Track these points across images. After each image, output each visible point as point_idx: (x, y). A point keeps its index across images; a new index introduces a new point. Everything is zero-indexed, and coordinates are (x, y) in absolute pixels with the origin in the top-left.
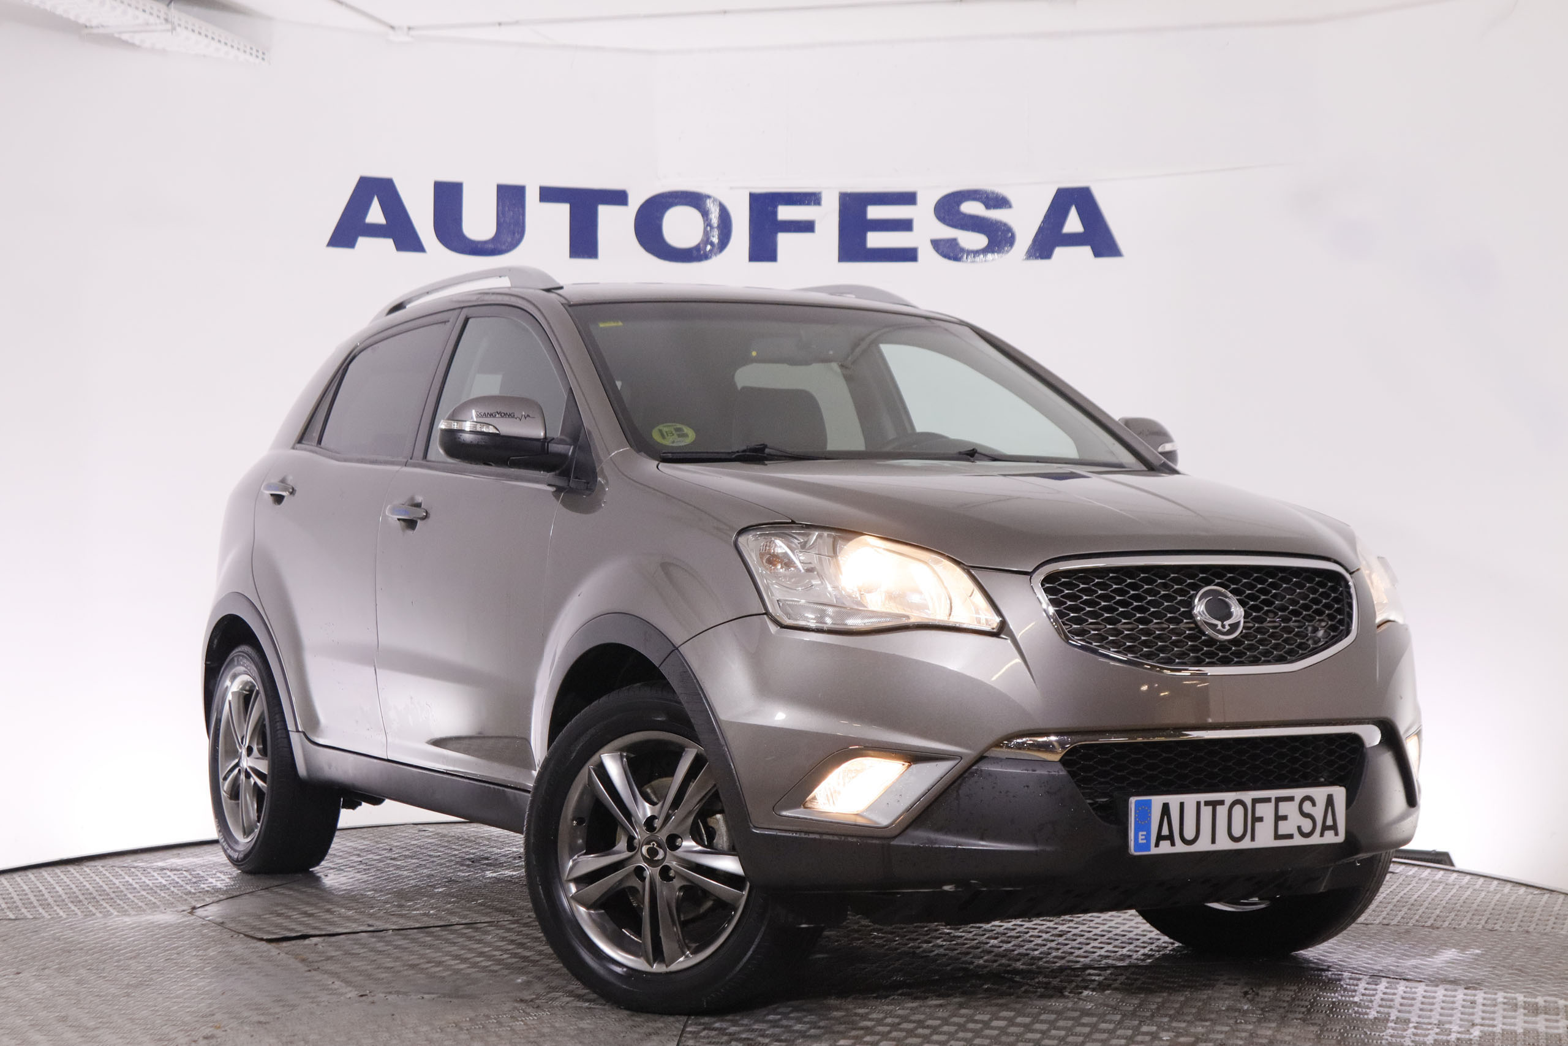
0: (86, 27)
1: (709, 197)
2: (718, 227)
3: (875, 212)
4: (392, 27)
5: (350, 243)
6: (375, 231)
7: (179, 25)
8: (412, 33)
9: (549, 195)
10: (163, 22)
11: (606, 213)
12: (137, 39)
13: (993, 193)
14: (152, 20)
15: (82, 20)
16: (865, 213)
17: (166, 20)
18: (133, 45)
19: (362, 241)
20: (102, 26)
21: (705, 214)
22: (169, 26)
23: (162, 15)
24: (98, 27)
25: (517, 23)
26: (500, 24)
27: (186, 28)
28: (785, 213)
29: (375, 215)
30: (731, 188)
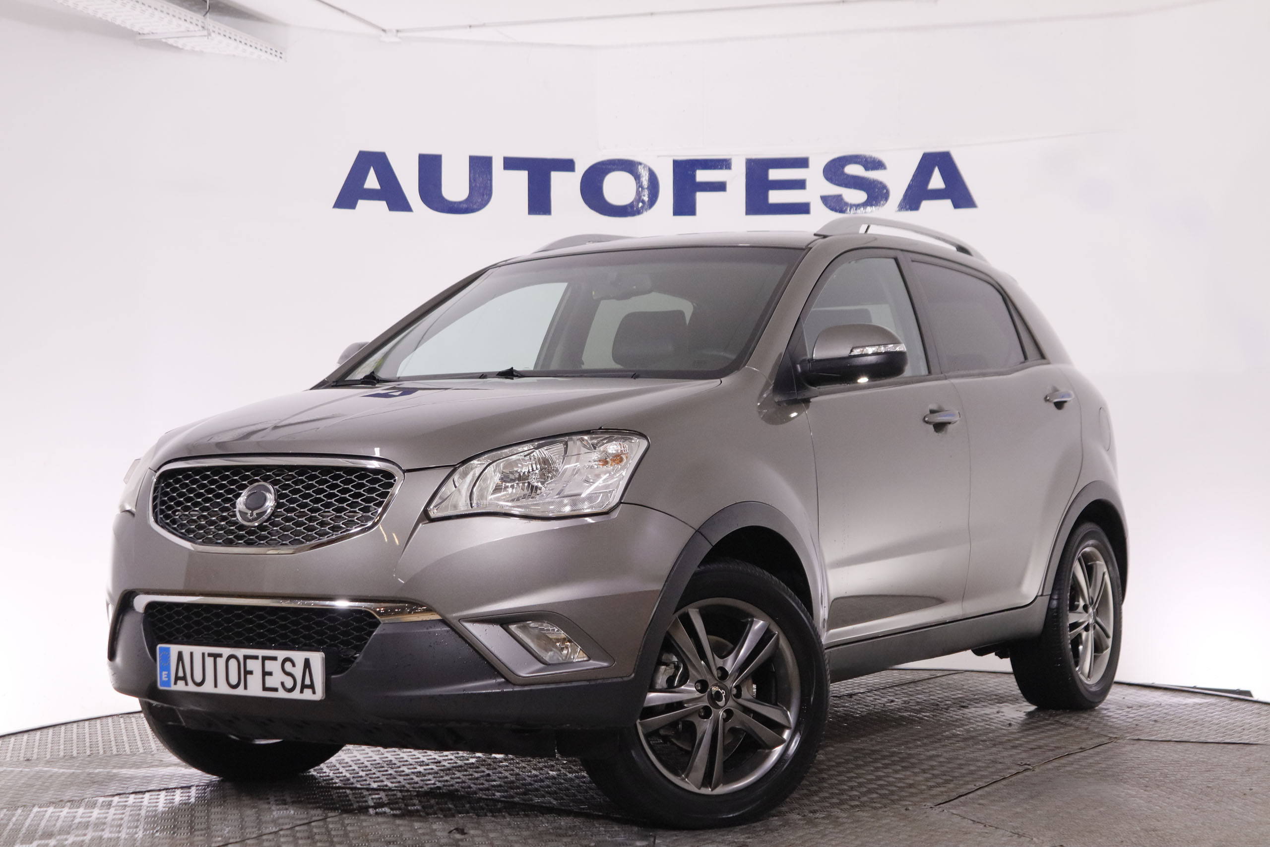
0: (140, 34)
1: (640, 164)
2: (648, 188)
3: (775, 174)
4: (384, 31)
5: (352, 206)
6: (372, 195)
7: (214, 32)
8: (400, 34)
9: (511, 164)
10: (201, 29)
11: (557, 177)
12: (180, 43)
13: (871, 157)
14: (192, 27)
15: (136, 29)
16: (767, 175)
17: (203, 27)
18: (177, 48)
19: (362, 204)
20: (153, 33)
21: (637, 177)
22: (205, 33)
23: (200, 24)
24: (149, 34)
25: (484, 25)
27: (219, 34)
28: (702, 176)
29: (372, 182)
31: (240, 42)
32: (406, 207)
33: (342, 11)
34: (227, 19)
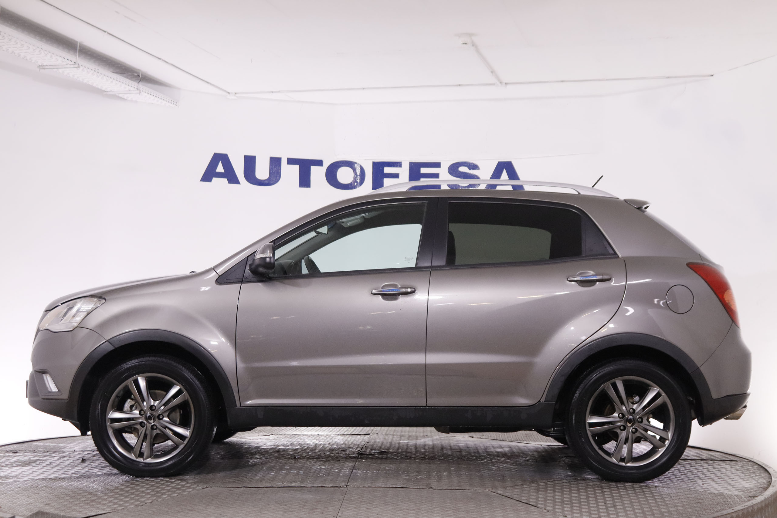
0: (105, 91)
1: (356, 163)
2: (360, 175)
3: (423, 170)
4: (229, 93)
5: (210, 180)
6: (220, 175)
7: (143, 91)
8: (237, 95)
9: (291, 161)
10: (136, 89)
11: (314, 169)
12: (125, 97)
13: (472, 163)
14: (132, 89)
15: (103, 89)
16: (420, 170)
17: (137, 89)
18: (124, 99)
19: (214, 179)
20: (112, 91)
21: (354, 170)
22: (138, 92)
23: (136, 87)
24: (110, 91)
25: (279, 92)
26: (272, 92)
27: (145, 92)
28: (387, 170)
29: (220, 169)
30: (365, 160)
31: (156, 97)
32: (237, 182)
33: (208, 83)
34: (150, 85)
